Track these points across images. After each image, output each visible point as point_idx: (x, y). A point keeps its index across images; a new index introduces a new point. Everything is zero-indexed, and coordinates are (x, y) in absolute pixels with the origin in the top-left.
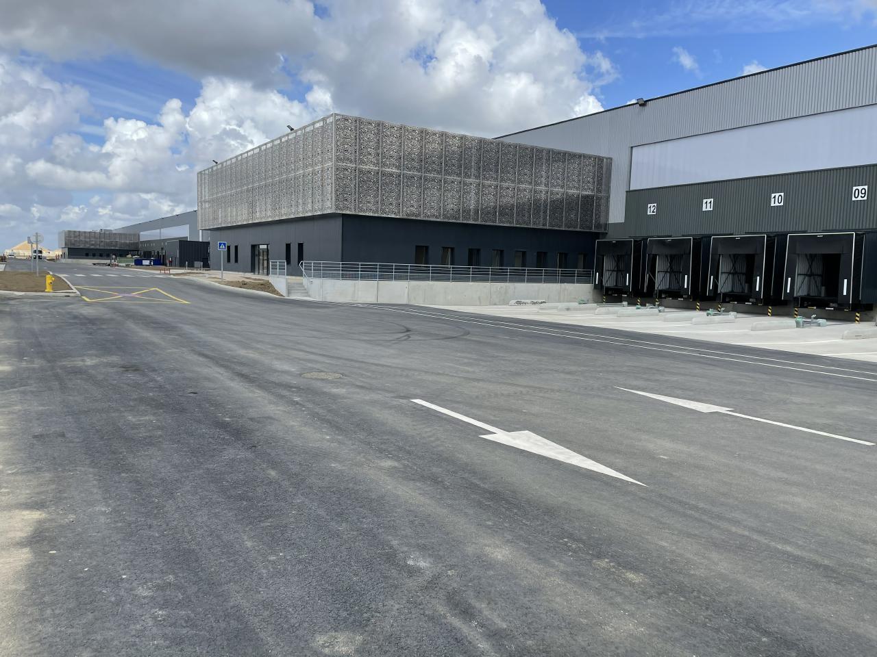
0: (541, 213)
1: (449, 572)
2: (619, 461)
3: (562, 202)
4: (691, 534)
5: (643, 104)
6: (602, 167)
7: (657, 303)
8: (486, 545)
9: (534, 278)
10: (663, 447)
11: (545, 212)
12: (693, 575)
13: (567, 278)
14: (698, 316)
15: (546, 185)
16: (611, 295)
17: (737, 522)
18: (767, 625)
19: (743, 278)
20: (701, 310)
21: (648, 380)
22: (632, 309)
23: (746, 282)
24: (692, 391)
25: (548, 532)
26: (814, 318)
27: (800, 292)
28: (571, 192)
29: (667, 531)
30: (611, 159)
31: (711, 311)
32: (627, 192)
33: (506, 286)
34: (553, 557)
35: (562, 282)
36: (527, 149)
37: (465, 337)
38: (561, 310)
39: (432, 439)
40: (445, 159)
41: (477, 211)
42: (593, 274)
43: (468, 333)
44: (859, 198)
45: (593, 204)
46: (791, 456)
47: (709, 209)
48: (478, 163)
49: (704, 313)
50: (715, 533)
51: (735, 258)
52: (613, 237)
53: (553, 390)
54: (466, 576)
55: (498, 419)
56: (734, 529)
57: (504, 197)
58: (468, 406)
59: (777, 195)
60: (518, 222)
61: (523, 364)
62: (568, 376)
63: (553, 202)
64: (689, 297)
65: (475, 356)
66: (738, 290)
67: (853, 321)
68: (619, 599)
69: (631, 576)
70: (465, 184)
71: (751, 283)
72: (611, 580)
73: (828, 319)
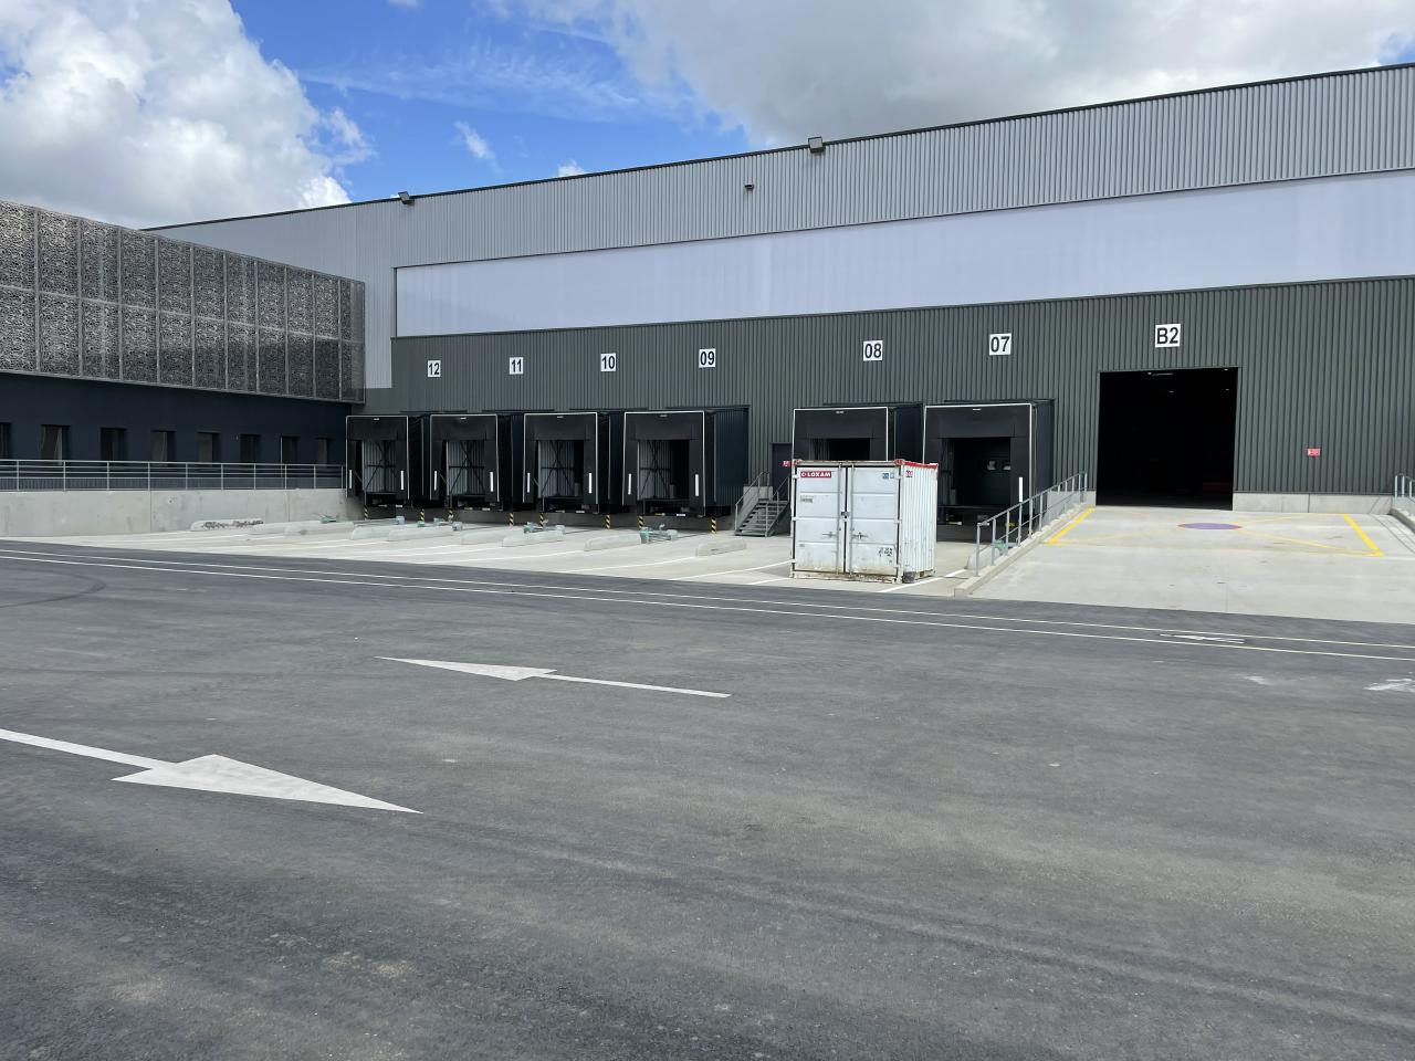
0: (245, 367)
1: (34, 1051)
2: (379, 781)
3: (281, 350)
4: (484, 876)
5: (410, 201)
6: (348, 297)
7: (451, 517)
8: (115, 983)
9: (238, 480)
10: (449, 745)
11: (252, 366)
12: (485, 940)
13: (299, 479)
14: (513, 533)
15: (251, 320)
16: (377, 506)
17: (551, 842)
18: (587, 990)
19: (571, 475)
20: (516, 524)
21: (432, 640)
22: (412, 528)
23: (575, 481)
24: (499, 649)
25: (242, 931)
26: (663, 529)
27: (645, 493)
28: (297, 333)
29: (449, 879)
30: (363, 284)
31: (529, 525)
32: (392, 339)
33: (183, 496)
34: (250, 972)
35: (292, 486)
36: (210, 253)
37: (94, 595)
38: (291, 534)
39: (8, 800)
40: (41, 259)
41: (114, 360)
42: (344, 472)
43: (100, 587)
44: (707, 365)
45: (336, 357)
46: (628, 728)
47: (517, 372)
48: (112, 269)
49: (520, 529)
50: (521, 868)
51: (559, 446)
52: (374, 411)
53: (267, 676)
54: (71, 1050)
55: (155, 741)
56: (547, 853)
57: (168, 334)
58: (94, 726)
59: (608, 356)
60: (199, 381)
61: (213, 635)
62: (297, 649)
63: (265, 349)
64: (498, 506)
65: (114, 631)
66: (565, 493)
67: (709, 530)
68: (363, 1015)
69: (386, 969)
70: (86, 308)
71: (582, 481)
72: (352, 986)
73: (679, 529)
